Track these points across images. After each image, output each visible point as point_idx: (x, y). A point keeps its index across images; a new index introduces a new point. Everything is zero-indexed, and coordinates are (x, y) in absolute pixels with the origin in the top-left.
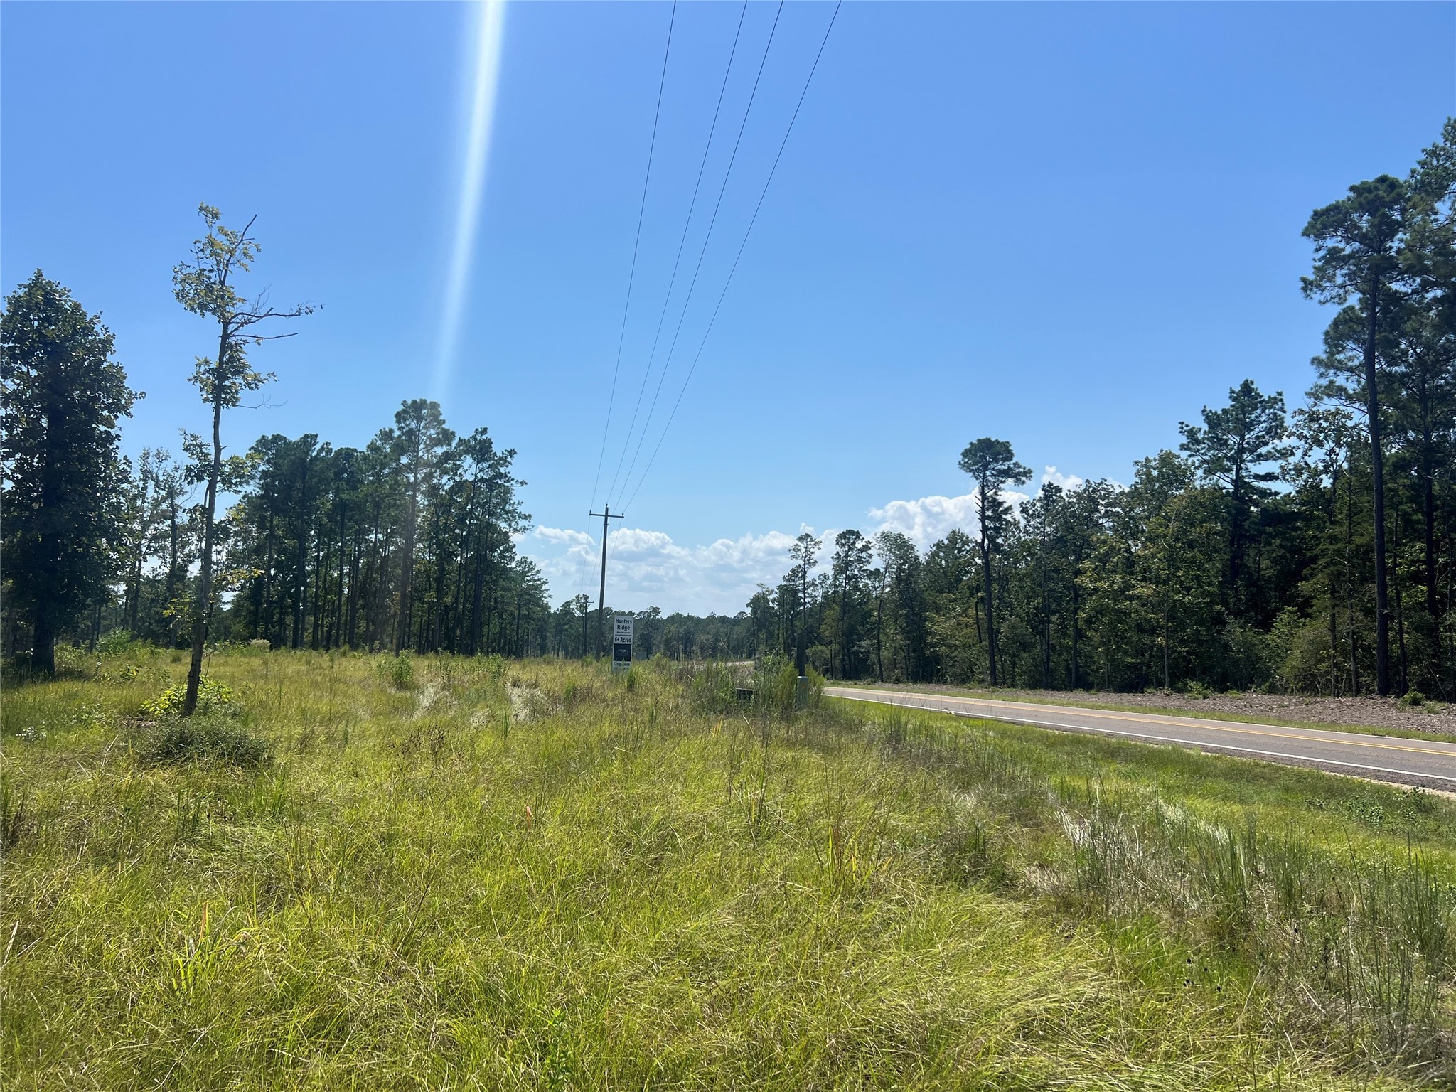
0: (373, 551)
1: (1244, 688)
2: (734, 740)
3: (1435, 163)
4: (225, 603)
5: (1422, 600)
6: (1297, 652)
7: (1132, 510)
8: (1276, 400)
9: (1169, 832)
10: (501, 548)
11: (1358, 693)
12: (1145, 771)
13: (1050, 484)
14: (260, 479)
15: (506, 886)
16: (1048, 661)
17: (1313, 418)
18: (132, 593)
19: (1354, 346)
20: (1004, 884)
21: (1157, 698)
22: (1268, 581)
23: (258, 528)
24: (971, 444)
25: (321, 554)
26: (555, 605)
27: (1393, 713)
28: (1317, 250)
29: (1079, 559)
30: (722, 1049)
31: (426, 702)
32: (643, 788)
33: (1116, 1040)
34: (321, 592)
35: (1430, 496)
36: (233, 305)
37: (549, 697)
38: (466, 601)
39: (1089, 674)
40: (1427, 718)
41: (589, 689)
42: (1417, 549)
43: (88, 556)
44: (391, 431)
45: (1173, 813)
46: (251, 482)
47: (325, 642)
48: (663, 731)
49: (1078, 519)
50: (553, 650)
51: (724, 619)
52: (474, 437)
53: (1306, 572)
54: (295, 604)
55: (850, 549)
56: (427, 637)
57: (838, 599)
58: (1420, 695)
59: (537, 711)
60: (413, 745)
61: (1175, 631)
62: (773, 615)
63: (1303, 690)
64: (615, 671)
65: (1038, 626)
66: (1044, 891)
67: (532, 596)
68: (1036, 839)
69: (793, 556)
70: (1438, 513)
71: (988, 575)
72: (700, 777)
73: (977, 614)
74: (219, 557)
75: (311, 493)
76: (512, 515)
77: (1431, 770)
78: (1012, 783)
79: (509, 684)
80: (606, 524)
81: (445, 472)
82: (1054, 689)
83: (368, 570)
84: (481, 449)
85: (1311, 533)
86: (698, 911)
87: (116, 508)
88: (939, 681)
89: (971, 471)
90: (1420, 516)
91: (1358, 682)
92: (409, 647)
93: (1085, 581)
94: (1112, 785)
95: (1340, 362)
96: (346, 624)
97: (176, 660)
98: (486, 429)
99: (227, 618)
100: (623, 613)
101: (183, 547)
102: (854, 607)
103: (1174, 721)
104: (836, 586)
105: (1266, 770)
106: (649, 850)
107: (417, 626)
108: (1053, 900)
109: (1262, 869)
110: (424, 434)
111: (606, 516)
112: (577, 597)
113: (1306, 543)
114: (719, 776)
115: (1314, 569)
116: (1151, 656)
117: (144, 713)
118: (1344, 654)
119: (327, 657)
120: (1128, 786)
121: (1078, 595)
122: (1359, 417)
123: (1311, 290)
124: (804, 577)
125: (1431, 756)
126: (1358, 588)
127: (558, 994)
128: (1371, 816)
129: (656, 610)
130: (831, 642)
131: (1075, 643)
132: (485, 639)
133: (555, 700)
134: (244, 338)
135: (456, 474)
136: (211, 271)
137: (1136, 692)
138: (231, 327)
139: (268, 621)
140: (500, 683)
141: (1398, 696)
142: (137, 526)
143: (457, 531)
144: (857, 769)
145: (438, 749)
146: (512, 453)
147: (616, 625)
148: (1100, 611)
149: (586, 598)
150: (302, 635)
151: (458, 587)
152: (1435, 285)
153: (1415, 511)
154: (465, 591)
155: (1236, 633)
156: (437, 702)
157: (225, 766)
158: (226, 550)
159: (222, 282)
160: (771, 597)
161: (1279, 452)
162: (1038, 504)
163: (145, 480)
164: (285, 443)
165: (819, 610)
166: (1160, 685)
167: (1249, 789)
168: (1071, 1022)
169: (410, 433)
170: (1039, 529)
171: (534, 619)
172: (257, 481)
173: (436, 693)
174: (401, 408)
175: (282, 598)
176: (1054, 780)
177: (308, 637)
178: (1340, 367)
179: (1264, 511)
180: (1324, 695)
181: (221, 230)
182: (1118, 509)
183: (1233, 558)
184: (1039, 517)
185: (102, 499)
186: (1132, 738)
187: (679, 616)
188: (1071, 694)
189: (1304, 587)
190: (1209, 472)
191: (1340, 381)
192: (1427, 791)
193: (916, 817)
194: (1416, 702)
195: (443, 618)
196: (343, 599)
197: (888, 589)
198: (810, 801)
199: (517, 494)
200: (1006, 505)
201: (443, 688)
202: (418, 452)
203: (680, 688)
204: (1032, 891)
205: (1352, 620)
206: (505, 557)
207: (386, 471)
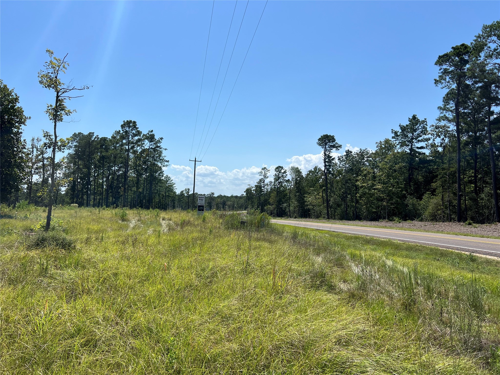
0: (114, 173)
1: (412, 220)
2: (239, 238)
3: (479, 40)
4: (62, 191)
5: (472, 189)
6: (430, 207)
7: (375, 159)
8: (424, 121)
9: (388, 270)
10: (159, 172)
11: (450, 221)
12: (379, 248)
13: (348, 150)
14: (74, 148)
15: (157, 291)
16: (347, 210)
17: (437, 127)
18: (29, 188)
19: (453, 103)
20: (331, 288)
21: (383, 223)
22: (421, 183)
23: (74, 165)
24: (321, 136)
25: (96, 174)
26: (178, 192)
27: (462, 228)
28: (440, 70)
29: (357, 176)
30: (231, 351)
31: (132, 226)
32: (206, 256)
33: (370, 345)
34: (96, 187)
35: (476, 155)
36: (60, 85)
37: (175, 224)
38: (147, 191)
39: (360, 215)
40: (473, 229)
41: (189, 221)
42: (471, 172)
43: (12, 175)
44: (120, 131)
45: (389, 263)
46: (71, 149)
47: (98, 205)
48: (214, 236)
49: (357, 162)
50: (178, 207)
51: (236, 197)
52: (148, 134)
53: (434, 180)
54: (87, 192)
55: (280, 173)
56: (133, 203)
57: (275, 190)
58: (471, 222)
59: (170, 229)
60: (126, 241)
61: (389, 200)
62: (253, 195)
63: (432, 220)
64: (198, 214)
65: (344, 198)
66: (345, 291)
67: (170, 189)
68: (342, 272)
69: (260, 175)
70: (479, 160)
71: (327, 182)
72: (227, 252)
73: (323, 195)
74: (60, 175)
75: (91, 153)
76: (162, 160)
77: (475, 247)
78: (334, 253)
79: (161, 219)
80: (195, 164)
81: (139, 146)
82: (348, 220)
83: (112, 180)
84: (151, 138)
85: (436, 167)
86: (224, 299)
87: (22, 158)
88: (309, 218)
89: (321, 145)
90: (472, 161)
91: (450, 217)
92: (127, 207)
93: (358, 183)
94: (368, 253)
95: (448, 108)
96: (105, 199)
97: (44, 211)
98: (152, 131)
99: (63, 196)
100: (202, 195)
101: (47, 172)
102: (281, 192)
103: (389, 231)
104: (275, 185)
105: (420, 247)
106: (208, 278)
107: (130, 199)
108: (348, 294)
109: (419, 282)
110: (131, 132)
111: (195, 161)
112: (186, 189)
113: (434, 170)
114: (233, 251)
115: (437, 179)
116: (381, 209)
117: (32, 230)
118: (446, 208)
119: (98, 210)
120: (373, 253)
121: (357, 188)
122: (452, 127)
123: (438, 83)
124: (264, 182)
125: (475, 242)
126: (451, 185)
127: (174, 331)
128: (455, 263)
129: (213, 194)
130: (273, 205)
131: (356, 205)
132: (154, 204)
133: (177, 225)
134: (64, 97)
135: (142, 146)
136: (52, 73)
137: (376, 221)
138: (60, 93)
139: (77, 197)
140: (158, 219)
141: (464, 222)
142: (30, 164)
143: (143, 166)
144: (281, 249)
145: (135, 243)
146: (162, 139)
147: (199, 199)
148: (364, 194)
149: (189, 189)
150: (90, 202)
151: (144, 185)
152: (480, 82)
153: (471, 160)
154: (146, 187)
155: (410, 201)
156: (136, 226)
157: (58, 249)
158: (62, 173)
159: (56, 77)
160: (252, 189)
161: (425, 139)
162: (344, 157)
163: (33, 148)
164: (83, 135)
165: (269, 194)
166: (384, 218)
167: (414, 254)
168: (355, 339)
169: (126, 132)
170: (344, 165)
171: (171, 197)
172: (73, 148)
173: (135, 223)
174: (123, 123)
175: (82, 189)
176: (349, 251)
177: (92, 203)
178: (448, 110)
179: (420, 159)
180: (439, 222)
181: (55, 58)
182: (371, 159)
183: (409, 175)
184: (344, 161)
185: (16, 155)
186: (375, 237)
187: (221, 195)
188: (354, 222)
189: (434, 185)
190: (402, 146)
191: (447, 115)
192: (474, 254)
193: (301, 265)
194: (470, 224)
195: (139, 196)
196: (104, 190)
197: (293, 186)
198: (264, 260)
199: (164, 153)
200: (333, 157)
201: (138, 221)
202: (129, 139)
203: (221, 221)
204: (341, 291)
205: (449, 196)
206: (160, 175)
207: (118, 145)
